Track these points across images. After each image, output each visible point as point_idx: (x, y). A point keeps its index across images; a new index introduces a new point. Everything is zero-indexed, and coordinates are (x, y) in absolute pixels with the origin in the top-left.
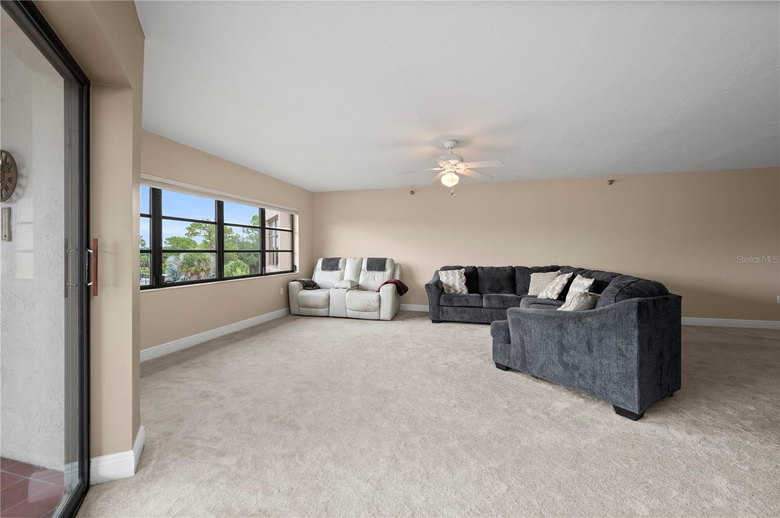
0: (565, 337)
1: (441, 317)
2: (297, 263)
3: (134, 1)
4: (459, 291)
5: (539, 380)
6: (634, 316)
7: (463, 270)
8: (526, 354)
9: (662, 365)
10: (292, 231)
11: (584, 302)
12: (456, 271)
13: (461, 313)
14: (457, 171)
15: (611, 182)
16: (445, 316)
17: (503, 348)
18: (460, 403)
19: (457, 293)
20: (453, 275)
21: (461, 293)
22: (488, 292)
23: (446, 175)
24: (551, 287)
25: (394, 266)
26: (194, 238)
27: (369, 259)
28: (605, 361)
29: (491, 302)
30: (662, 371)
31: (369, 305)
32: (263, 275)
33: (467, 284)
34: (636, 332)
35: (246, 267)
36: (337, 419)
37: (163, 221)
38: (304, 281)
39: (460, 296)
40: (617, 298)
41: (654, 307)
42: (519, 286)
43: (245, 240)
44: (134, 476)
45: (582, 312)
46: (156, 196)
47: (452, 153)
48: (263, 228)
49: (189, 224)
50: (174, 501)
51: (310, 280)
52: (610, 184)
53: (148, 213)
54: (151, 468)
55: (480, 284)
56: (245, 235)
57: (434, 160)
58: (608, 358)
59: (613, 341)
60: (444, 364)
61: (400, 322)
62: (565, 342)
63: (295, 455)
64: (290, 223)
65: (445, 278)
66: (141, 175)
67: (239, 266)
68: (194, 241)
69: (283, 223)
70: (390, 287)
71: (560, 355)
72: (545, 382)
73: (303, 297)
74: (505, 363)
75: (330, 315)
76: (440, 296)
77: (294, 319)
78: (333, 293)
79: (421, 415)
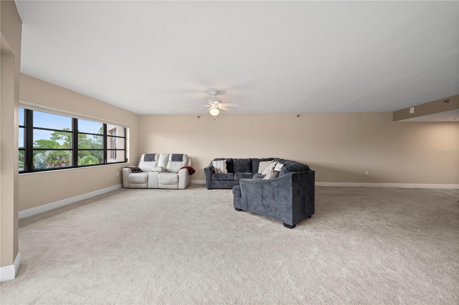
0: (264, 192)
1: (212, 186)
2: (128, 157)
3: (14, 1)
4: (223, 172)
5: (254, 214)
6: (290, 180)
7: (225, 161)
8: (248, 202)
9: (305, 203)
10: (125, 138)
11: (274, 175)
12: (222, 161)
13: (223, 183)
14: (219, 107)
15: (298, 116)
16: (215, 185)
17: (238, 200)
18: (212, 228)
19: (222, 173)
20: (220, 163)
21: (224, 173)
22: (238, 172)
23: (212, 110)
24: (268, 169)
25: (188, 158)
26: (57, 141)
27: (173, 155)
28: (280, 202)
29: (239, 177)
30: (304, 206)
31: (172, 181)
32: (105, 164)
33: (227, 168)
34: (291, 188)
35: (96, 160)
36: (144, 240)
37: (34, 130)
38: (132, 168)
39: (222, 175)
40: (286, 172)
41: (301, 176)
42: (254, 169)
43: (96, 143)
44: (14, 279)
45: (271, 179)
46: (29, 114)
47: (216, 98)
48: (105, 136)
49: (53, 132)
50: (42, 287)
51: (136, 167)
52: (298, 117)
53: (23, 125)
54: (26, 275)
55: (234, 168)
56: (95, 140)
57: (206, 101)
58: (281, 201)
59: (283, 193)
60: (209, 210)
61: (190, 190)
62: (264, 194)
63: (117, 259)
64: (124, 133)
65: (216, 165)
66: (20, 101)
67: (91, 159)
68: (57, 143)
69: (119, 132)
70: (185, 170)
71: (262, 201)
72: (257, 215)
73: (132, 177)
74: (239, 207)
75: (148, 188)
76: (212, 175)
77: (126, 190)
78: (150, 174)
79: (191, 235)
